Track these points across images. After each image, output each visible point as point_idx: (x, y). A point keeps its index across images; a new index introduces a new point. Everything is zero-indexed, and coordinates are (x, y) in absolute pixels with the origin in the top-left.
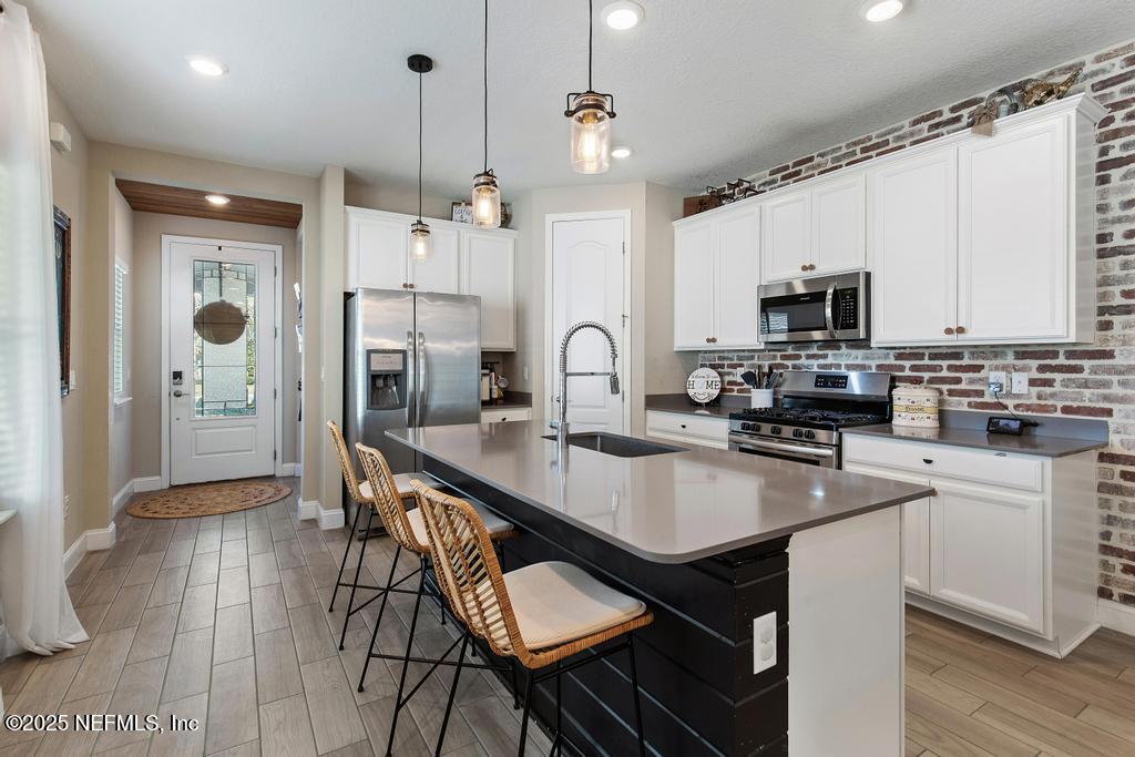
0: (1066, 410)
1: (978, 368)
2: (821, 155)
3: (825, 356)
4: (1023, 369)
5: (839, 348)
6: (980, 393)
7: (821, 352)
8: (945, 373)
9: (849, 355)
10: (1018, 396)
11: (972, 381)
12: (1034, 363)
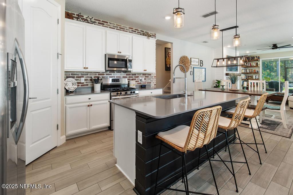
0: (148, 83)
1: (138, 77)
2: (110, 23)
3: (111, 74)
4: (143, 77)
5: (114, 72)
6: (138, 81)
7: (110, 73)
8: (134, 78)
9: (117, 74)
10: (143, 81)
11: (137, 79)
12: (144, 76)
